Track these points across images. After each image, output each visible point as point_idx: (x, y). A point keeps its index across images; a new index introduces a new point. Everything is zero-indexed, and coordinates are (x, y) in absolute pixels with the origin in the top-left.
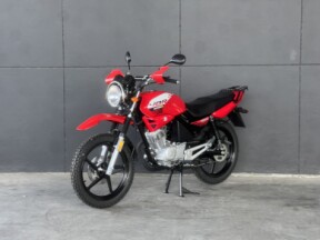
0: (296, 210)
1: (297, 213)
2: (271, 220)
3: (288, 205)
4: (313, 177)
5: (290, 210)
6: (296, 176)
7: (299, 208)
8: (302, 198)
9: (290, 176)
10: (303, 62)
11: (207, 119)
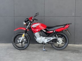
1: (74, 54)
2: (67, 56)
3: (72, 52)
4: (78, 45)
5: (72, 53)
6: (74, 45)
7: (74, 53)
8: (75, 50)
9: (72, 45)
10: (76, 16)
11: (52, 31)
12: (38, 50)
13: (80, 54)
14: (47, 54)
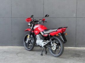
0: (74, 57)
3: (72, 56)
4: (80, 48)
6: (75, 48)
7: (75, 57)
9: (73, 48)
10: (77, 17)
11: (47, 35)
12: (37, 54)
13: (81, 58)
14: (45, 59)
